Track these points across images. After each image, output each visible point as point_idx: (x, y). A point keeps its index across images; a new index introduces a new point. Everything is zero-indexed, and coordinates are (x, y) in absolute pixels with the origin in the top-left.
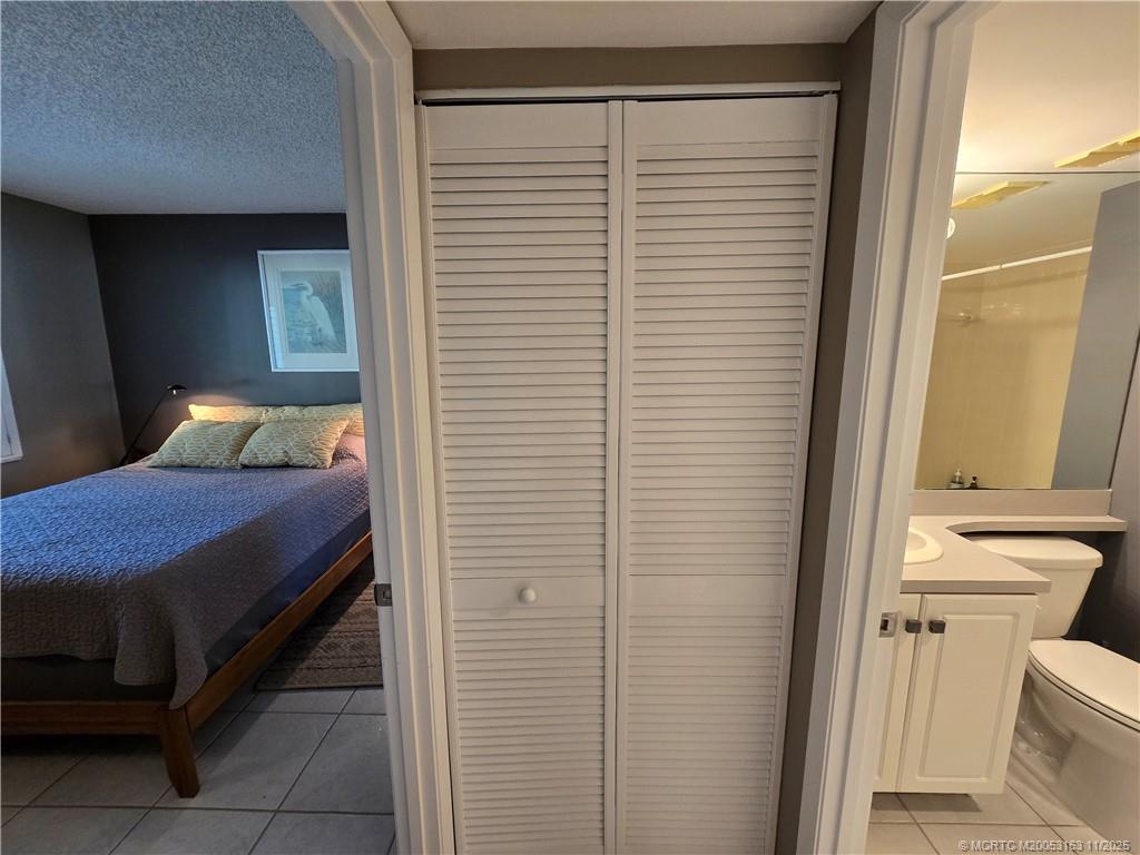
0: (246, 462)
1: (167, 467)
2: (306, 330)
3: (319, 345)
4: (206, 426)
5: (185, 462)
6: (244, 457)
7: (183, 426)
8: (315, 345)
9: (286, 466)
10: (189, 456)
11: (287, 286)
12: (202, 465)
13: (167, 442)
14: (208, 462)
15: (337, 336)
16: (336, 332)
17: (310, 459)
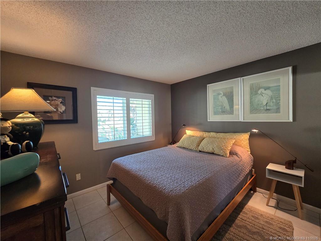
0: (200, 150)
1: (180, 147)
2: (220, 107)
3: (224, 112)
4: (190, 136)
5: (185, 147)
6: (200, 148)
7: (185, 136)
8: (222, 112)
9: (213, 153)
10: (185, 145)
11: (215, 94)
12: (189, 148)
13: (181, 140)
14: (190, 148)
15: (230, 109)
16: (230, 107)
17: (221, 153)
